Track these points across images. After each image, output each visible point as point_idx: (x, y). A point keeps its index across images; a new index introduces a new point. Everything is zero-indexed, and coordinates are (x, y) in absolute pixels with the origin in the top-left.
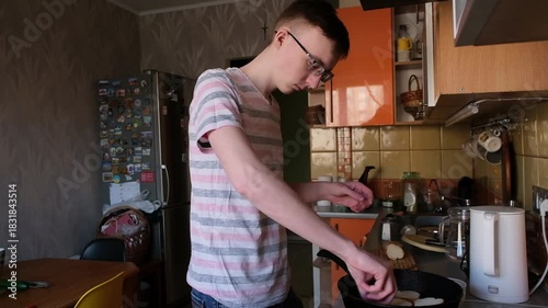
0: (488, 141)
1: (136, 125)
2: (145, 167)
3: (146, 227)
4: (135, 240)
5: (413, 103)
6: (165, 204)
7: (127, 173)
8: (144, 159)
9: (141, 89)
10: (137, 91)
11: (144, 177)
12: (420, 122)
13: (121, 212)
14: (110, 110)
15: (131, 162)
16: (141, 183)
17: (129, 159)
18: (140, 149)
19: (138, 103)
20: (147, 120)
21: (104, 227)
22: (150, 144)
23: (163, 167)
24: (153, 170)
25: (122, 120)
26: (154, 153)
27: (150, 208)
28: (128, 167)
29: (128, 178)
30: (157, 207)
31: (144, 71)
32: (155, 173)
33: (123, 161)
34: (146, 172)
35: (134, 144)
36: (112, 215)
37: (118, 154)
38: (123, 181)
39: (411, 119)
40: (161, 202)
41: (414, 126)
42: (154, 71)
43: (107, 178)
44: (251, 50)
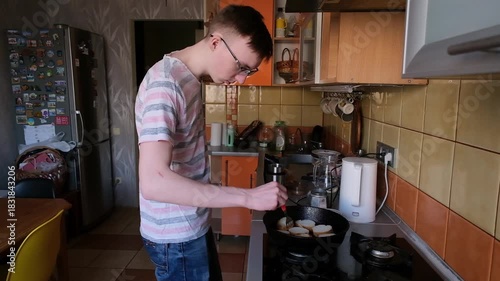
1: (49, 74)
2: (59, 112)
3: (63, 164)
4: (53, 175)
5: (286, 70)
6: (79, 144)
7: (42, 117)
8: (58, 105)
9: (53, 41)
10: (49, 43)
11: (58, 120)
12: (288, 85)
13: (38, 151)
14: (21, 58)
15: (45, 107)
16: (56, 125)
17: (43, 104)
18: (54, 96)
19: (51, 54)
20: (61, 70)
21: (22, 165)
22: (65, 92)
23: (77, 112)
24: (68, 115)
25: (34, 68)
26: (67, 99)
27: (67, 148)
28: (43, 111)
29: (43, 121)
30: (73, 146)
31: (55, 25)
32: (69, 117)
33: (37, 106)
34: (61, 116)
35: (48, 91)
36: (28, 154)
37: (31, 100)
38: (37, 123)
39: (283, 82)
40: (77, 142)
41: (285, 87)
42: (65, 26)
43: (20, 120)
44: (154, 14)
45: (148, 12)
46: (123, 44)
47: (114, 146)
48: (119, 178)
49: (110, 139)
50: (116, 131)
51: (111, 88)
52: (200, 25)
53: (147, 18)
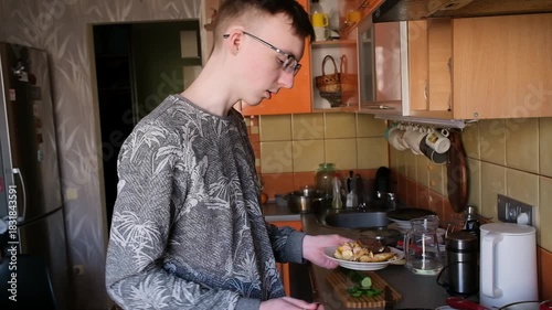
0: (438, 142)
5: (331, 88)
6: (20, 219)
12: (336, 109)
23: (15, 171)
32: (3, 180)
39: (326, 105)
41: (329, 113)
44: (123, 15)
45: (114, 11)
46: (77, 60)
47: (70, 216)
48: (79, 267)
49: (63, 208)
50: (72, 194)
51: (62, 128)
52: (193, 26)
53: (113, 20)
